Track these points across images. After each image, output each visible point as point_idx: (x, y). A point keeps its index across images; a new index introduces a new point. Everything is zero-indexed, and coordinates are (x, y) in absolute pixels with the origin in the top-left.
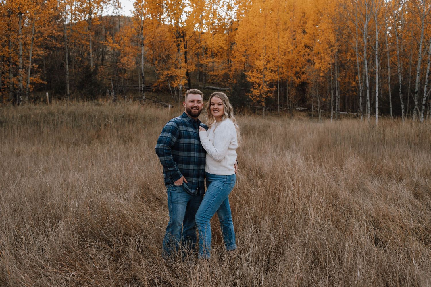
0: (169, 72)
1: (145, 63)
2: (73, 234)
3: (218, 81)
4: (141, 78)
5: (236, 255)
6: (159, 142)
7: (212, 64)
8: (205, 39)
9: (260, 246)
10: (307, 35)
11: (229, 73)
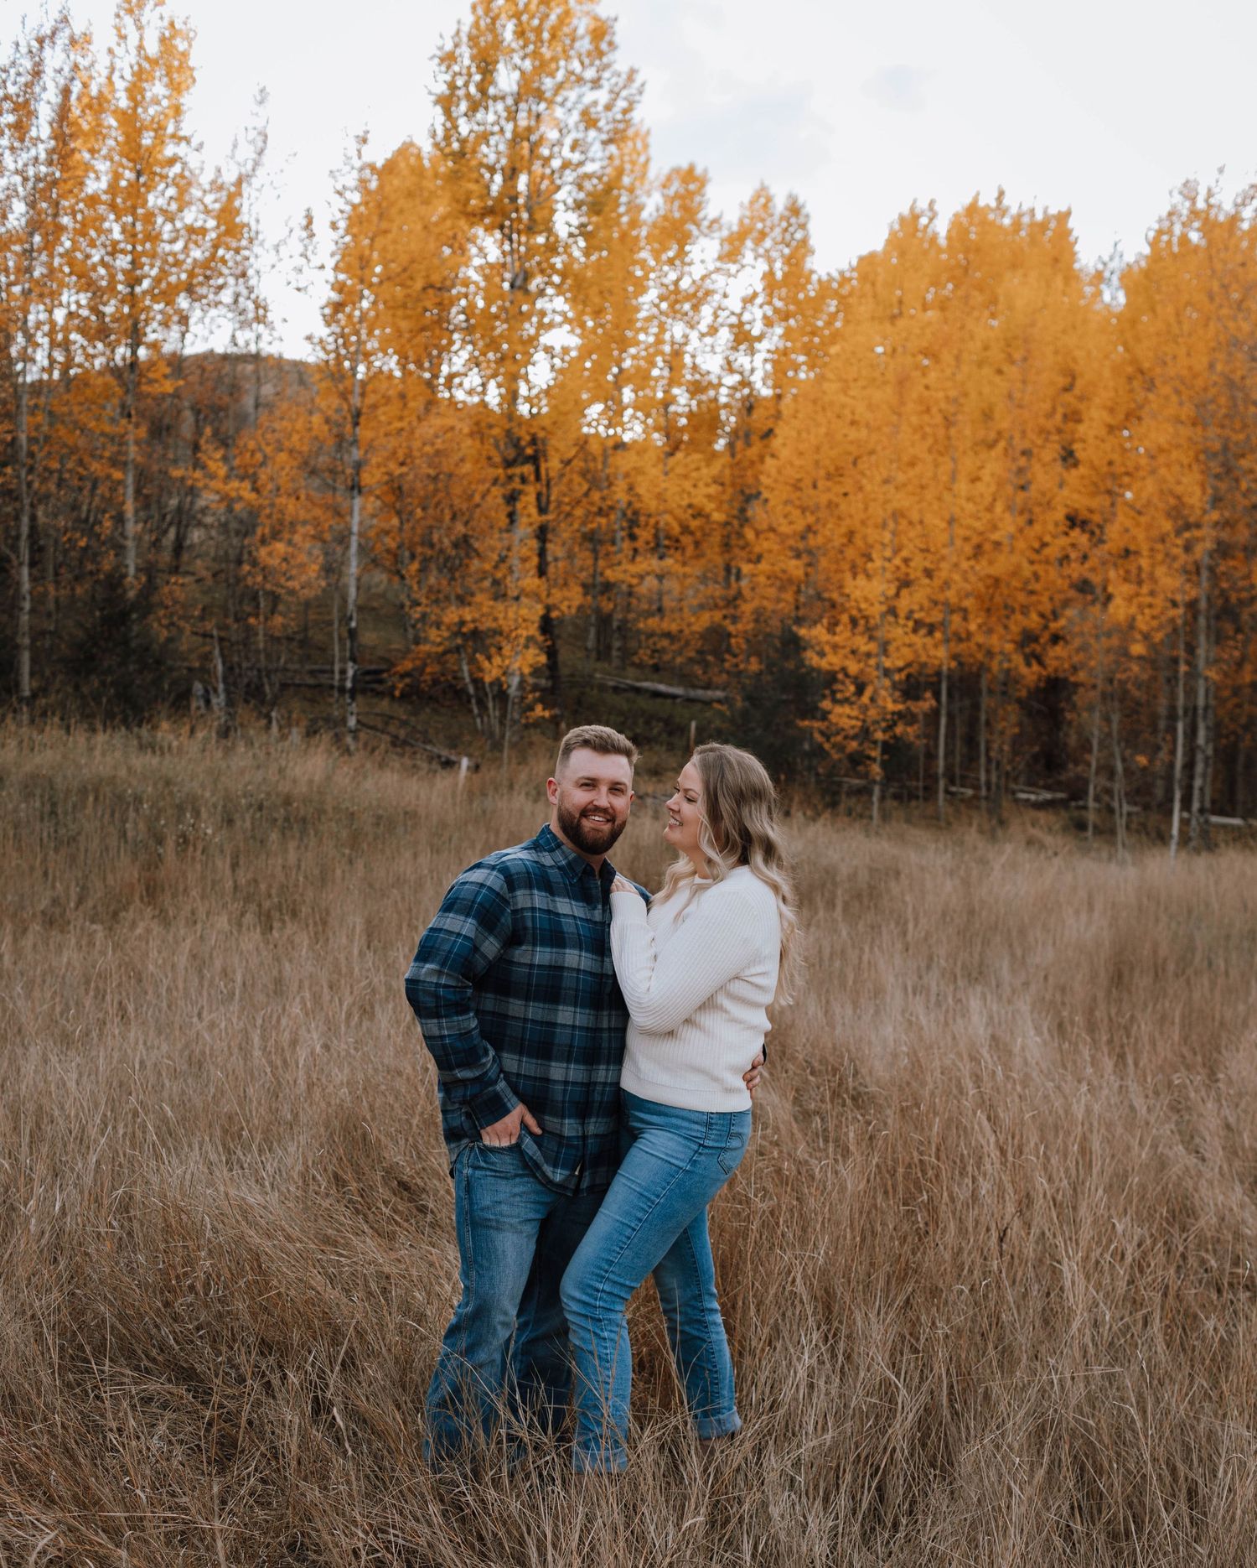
0: (468, 614)
1: (365, 570)
2: (39, 1337)
3: (679, 660)
4: (345, 634)
5: (738, 1460)
6: (424, 954)
7: (655, 582)
8: (627, 475)
9: (849, 1424)
10: (1082, 470)
11: (732, 629)
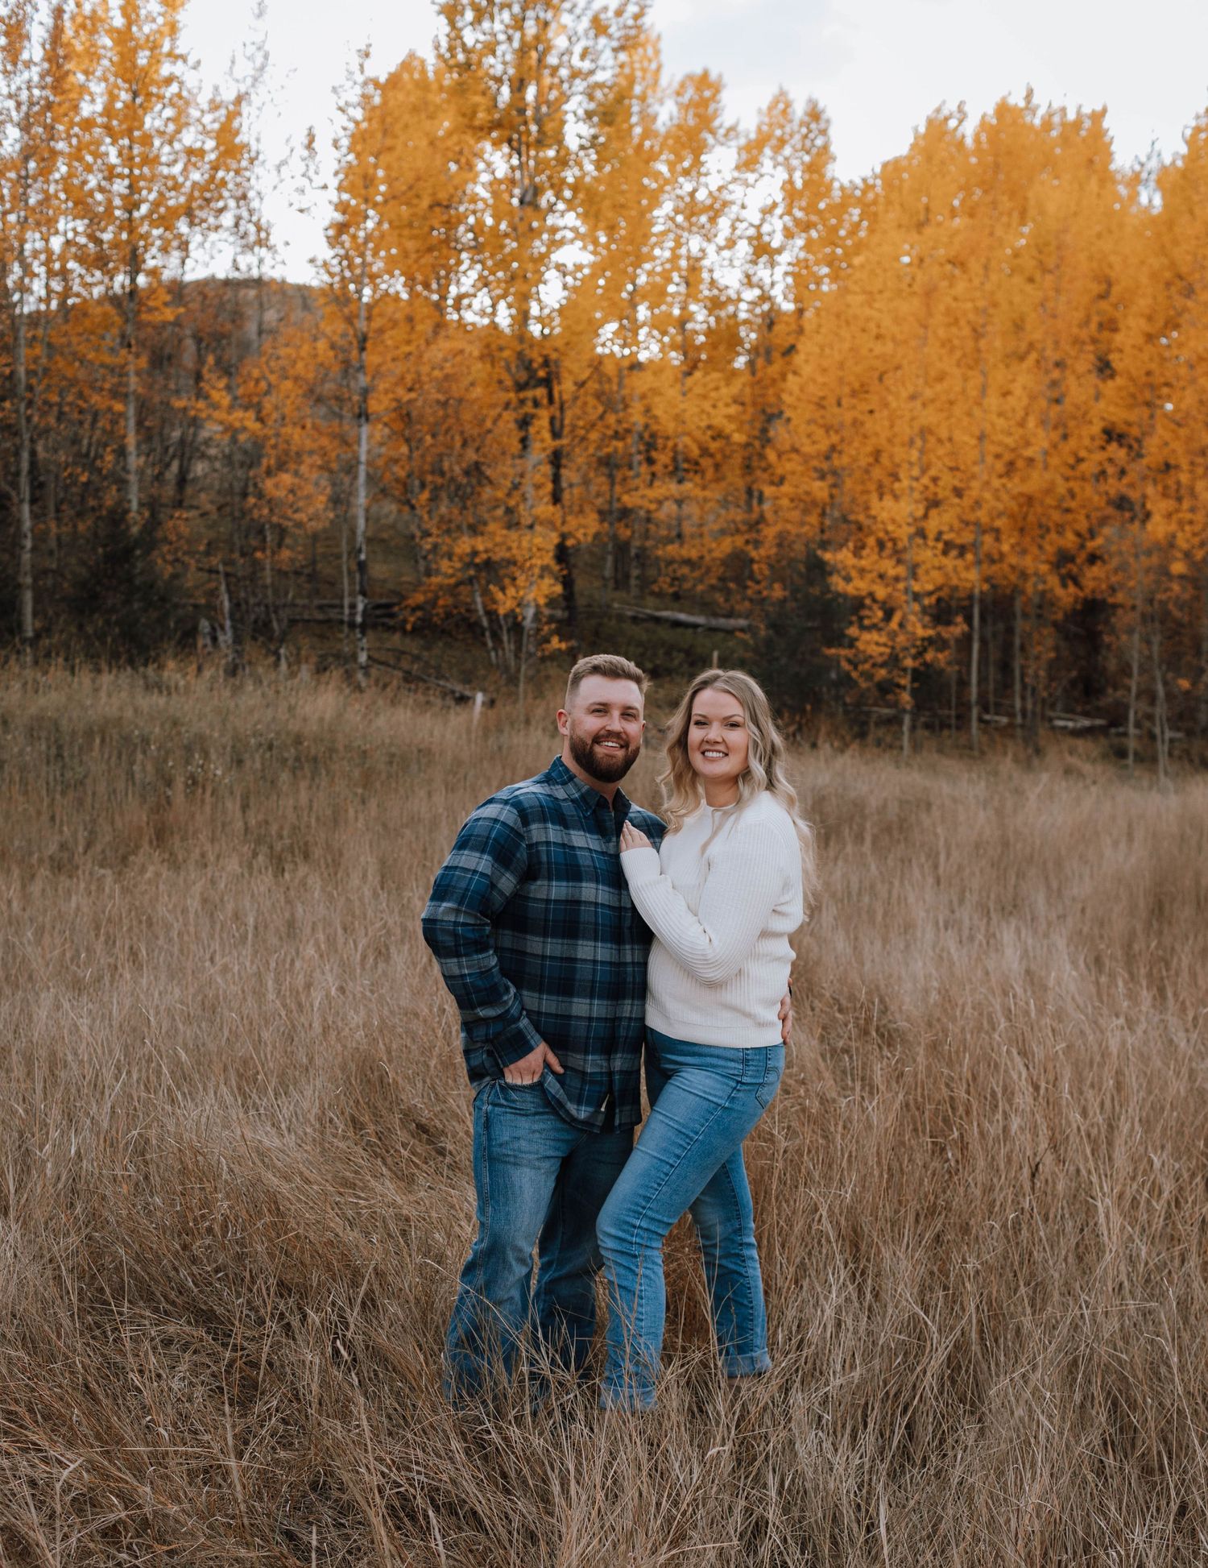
0: (480, 544)
1: (374, 499)
3: (700, 588)
4: (354, 567)
5: (764, 1397)
6: (440, 892)
7: (674, 507)
8: (643, 397)
9: (877, 1361)
10: (1119, 381)
11: (754, 554)
